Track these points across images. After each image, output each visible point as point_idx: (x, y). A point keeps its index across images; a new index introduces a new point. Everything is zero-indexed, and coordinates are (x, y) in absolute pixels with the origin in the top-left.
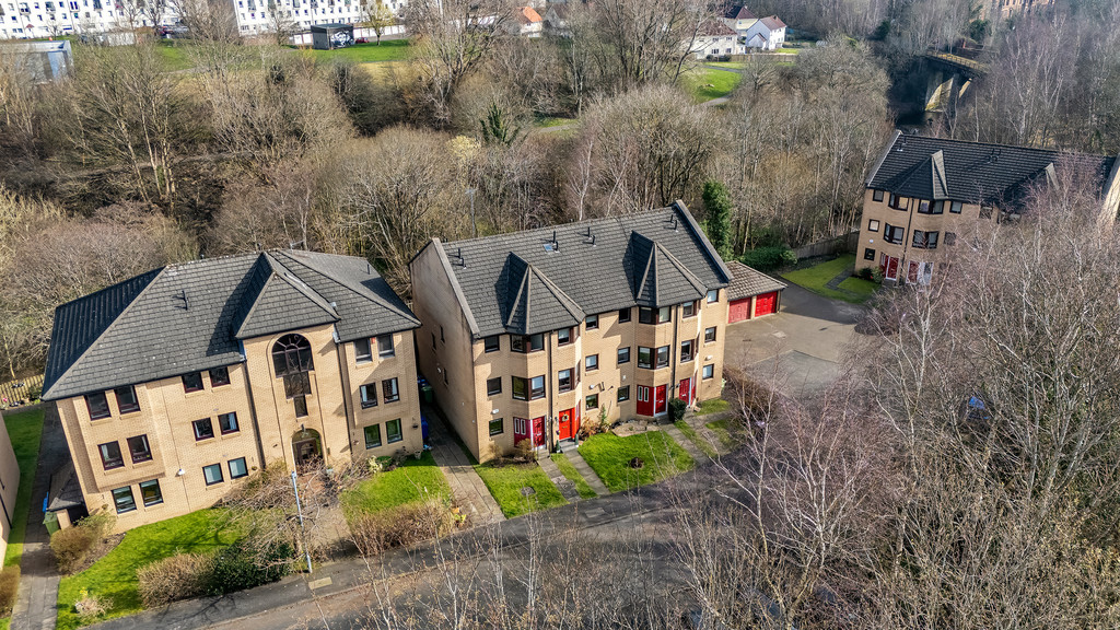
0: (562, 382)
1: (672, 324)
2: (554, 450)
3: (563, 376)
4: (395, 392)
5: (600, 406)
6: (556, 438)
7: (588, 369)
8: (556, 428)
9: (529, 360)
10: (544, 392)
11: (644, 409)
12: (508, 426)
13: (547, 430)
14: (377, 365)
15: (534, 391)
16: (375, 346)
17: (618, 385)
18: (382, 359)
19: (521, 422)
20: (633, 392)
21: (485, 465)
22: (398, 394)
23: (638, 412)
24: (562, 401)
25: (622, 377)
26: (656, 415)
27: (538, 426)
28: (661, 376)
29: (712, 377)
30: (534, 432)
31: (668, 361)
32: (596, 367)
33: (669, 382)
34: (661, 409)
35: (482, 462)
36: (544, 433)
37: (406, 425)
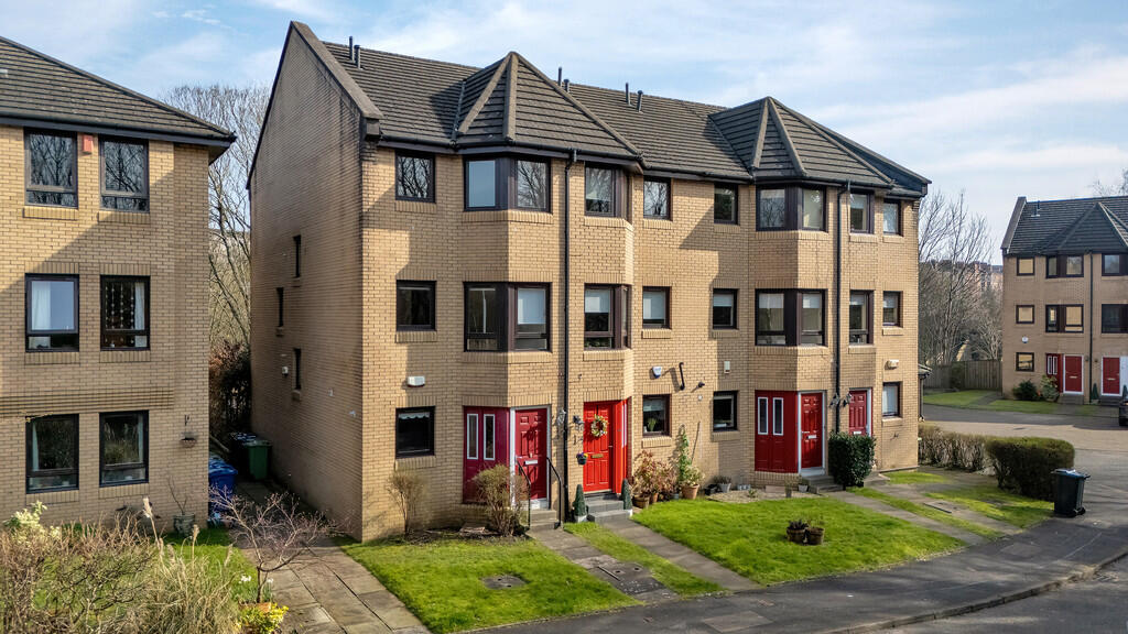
0: (594, 321)
1: (828, 237)
2: (569, 514)
3: (596, 304)
4: (139, 325)
5: (674, 432)
6: (576, 475)
7: (647, 323)
8: (576, 447)
9: (513, 228)
10: (547, 336)
11: (773, 455)
12: (450, 433)
13: (553, 450)
14: (88, 222)
15: (521, 328)
16: (91, 165)
17: (713, 385)
18: (106, 213)
19: (487, 419)
20: (746, 409)
21: (378, 542)
22: (147, 332)
23: (758, 467)
24: (593, 374)
25: (721, 366)
26: (804, 473)
27: (529, 436)
28: (810, 366)
29: (898, 414)
30: (520, 451)
31: (823, 333)
32: (665, 322)
33: (828, 385)
34: (812, 459)
35: (369, 533)
36: (543, 460)
37: (163, 432)
